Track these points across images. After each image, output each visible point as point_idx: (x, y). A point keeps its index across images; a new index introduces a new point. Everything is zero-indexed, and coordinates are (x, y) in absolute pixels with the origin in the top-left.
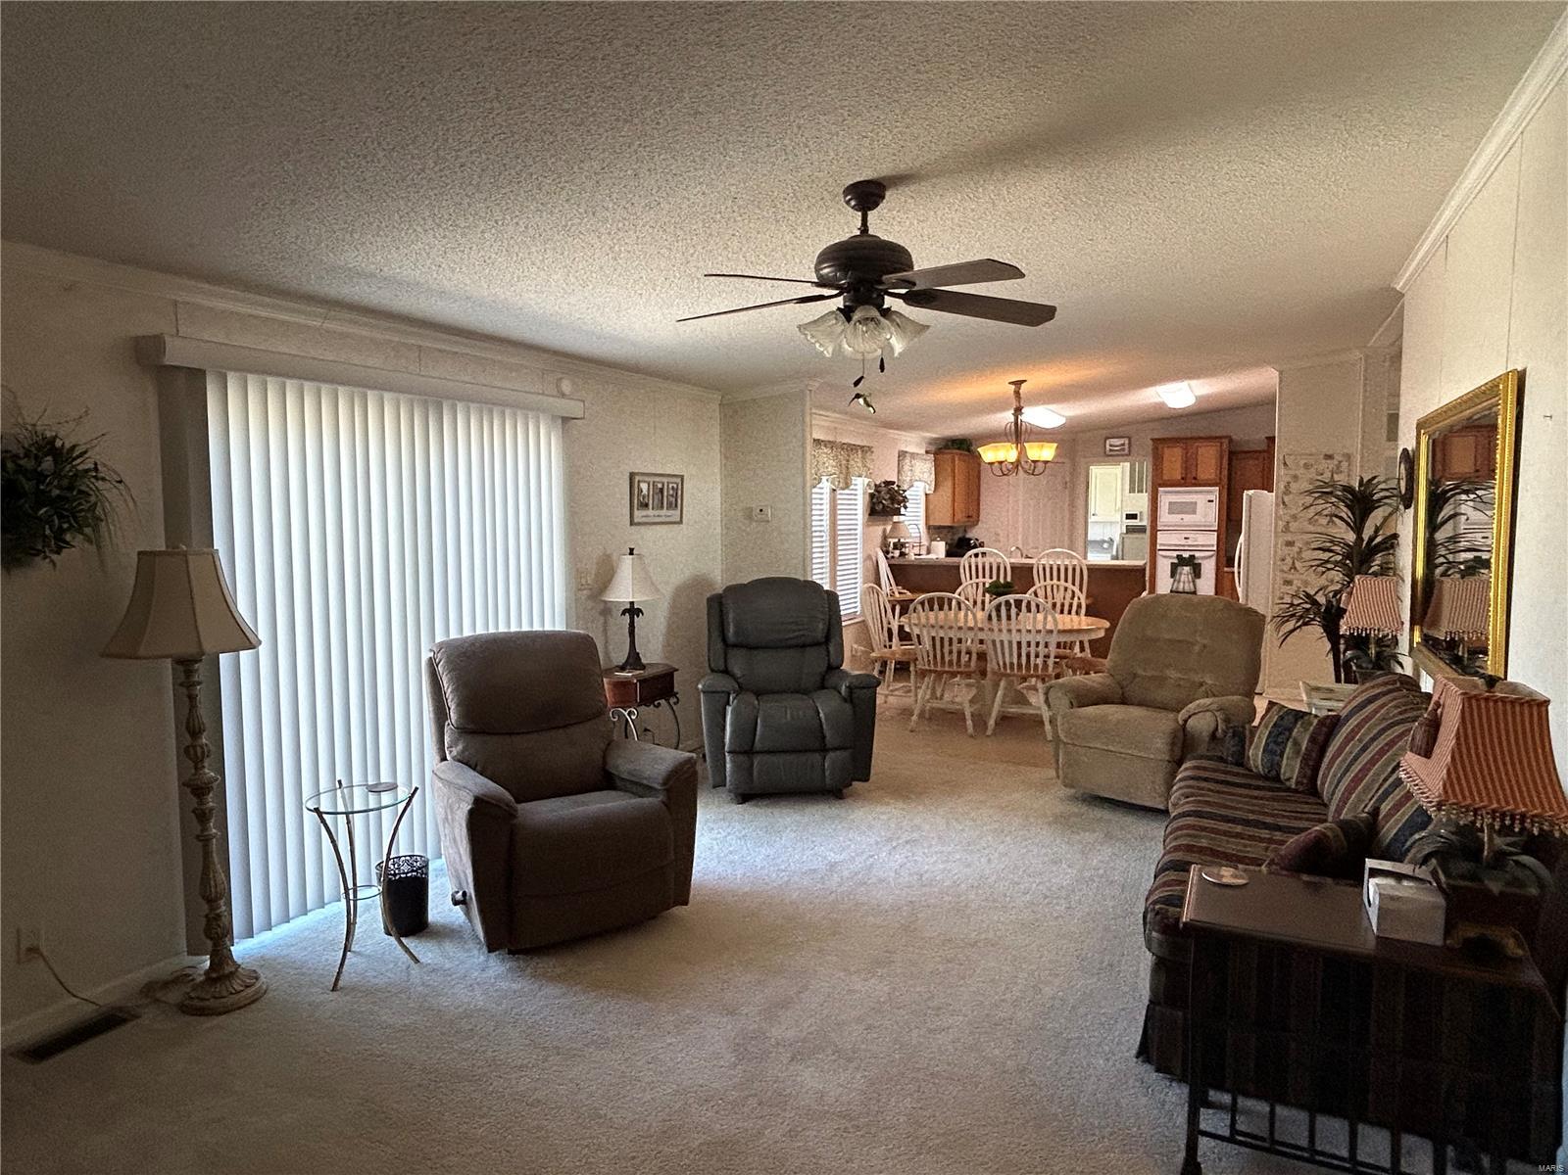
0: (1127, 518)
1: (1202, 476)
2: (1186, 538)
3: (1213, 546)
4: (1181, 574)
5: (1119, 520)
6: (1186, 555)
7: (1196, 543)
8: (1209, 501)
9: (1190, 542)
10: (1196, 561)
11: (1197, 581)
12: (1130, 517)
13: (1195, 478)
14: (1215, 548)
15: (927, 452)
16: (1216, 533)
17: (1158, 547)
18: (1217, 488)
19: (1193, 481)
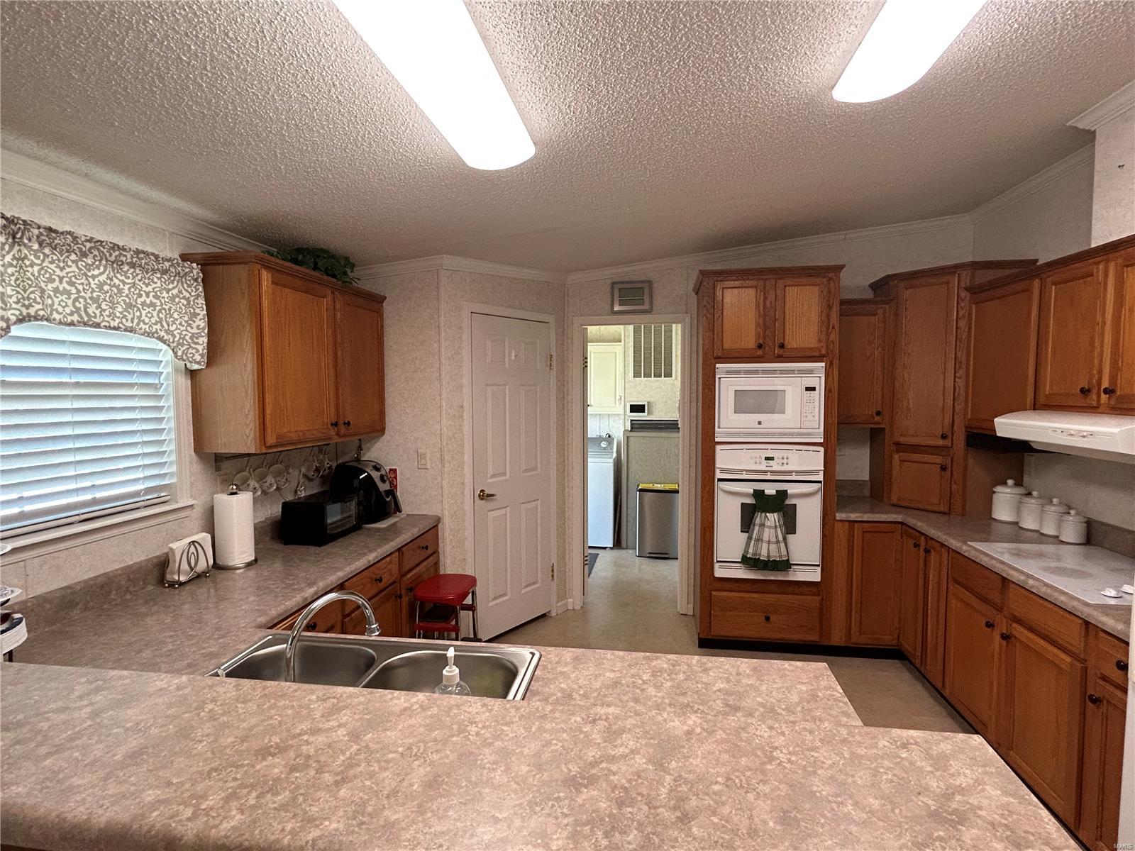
0: (632, 411)
1: (793, 342)
2: (767, 459)
3: (816, 472)
4: (762, 525)
5: (622, 412)
6: (770, 490)
7: (785, 468)
8: (808, 389)
9: (775, 466)
10: (788, 502)
11: (790, 537)
12: (636, 408)
13: (782, 346)
14: (821, 478)
15: (184, 257)
16: (822, 449)
17: (718, 475)
18: (823, 364)
19: (781, 352)
